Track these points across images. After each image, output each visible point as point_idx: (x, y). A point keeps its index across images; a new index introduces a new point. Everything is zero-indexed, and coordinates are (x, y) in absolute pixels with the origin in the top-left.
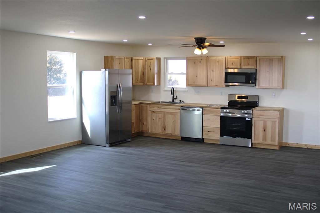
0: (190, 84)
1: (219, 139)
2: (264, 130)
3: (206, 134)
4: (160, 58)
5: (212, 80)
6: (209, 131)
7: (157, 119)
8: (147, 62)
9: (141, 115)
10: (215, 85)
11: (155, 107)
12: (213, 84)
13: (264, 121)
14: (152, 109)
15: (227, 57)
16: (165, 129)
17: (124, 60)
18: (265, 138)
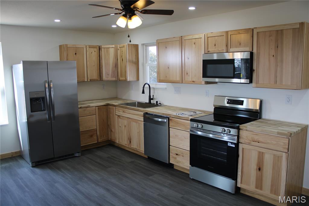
0: (161, 79)
1: (189, 168)
2: (259, 169)
3: (173, 157)
4: (138, 45)
5: (187, 74)
6: (177, 154)
7: (123, 127)
8: (119, 51)
9: (109, 119)
10: (191, 81)
11: (120, 111)
12: (189, 79)
13: (259, 152)
14: (118, 113)
15: (207, 35)
16: (130, 142)
17: (85, 49)
18: (259, 184)
